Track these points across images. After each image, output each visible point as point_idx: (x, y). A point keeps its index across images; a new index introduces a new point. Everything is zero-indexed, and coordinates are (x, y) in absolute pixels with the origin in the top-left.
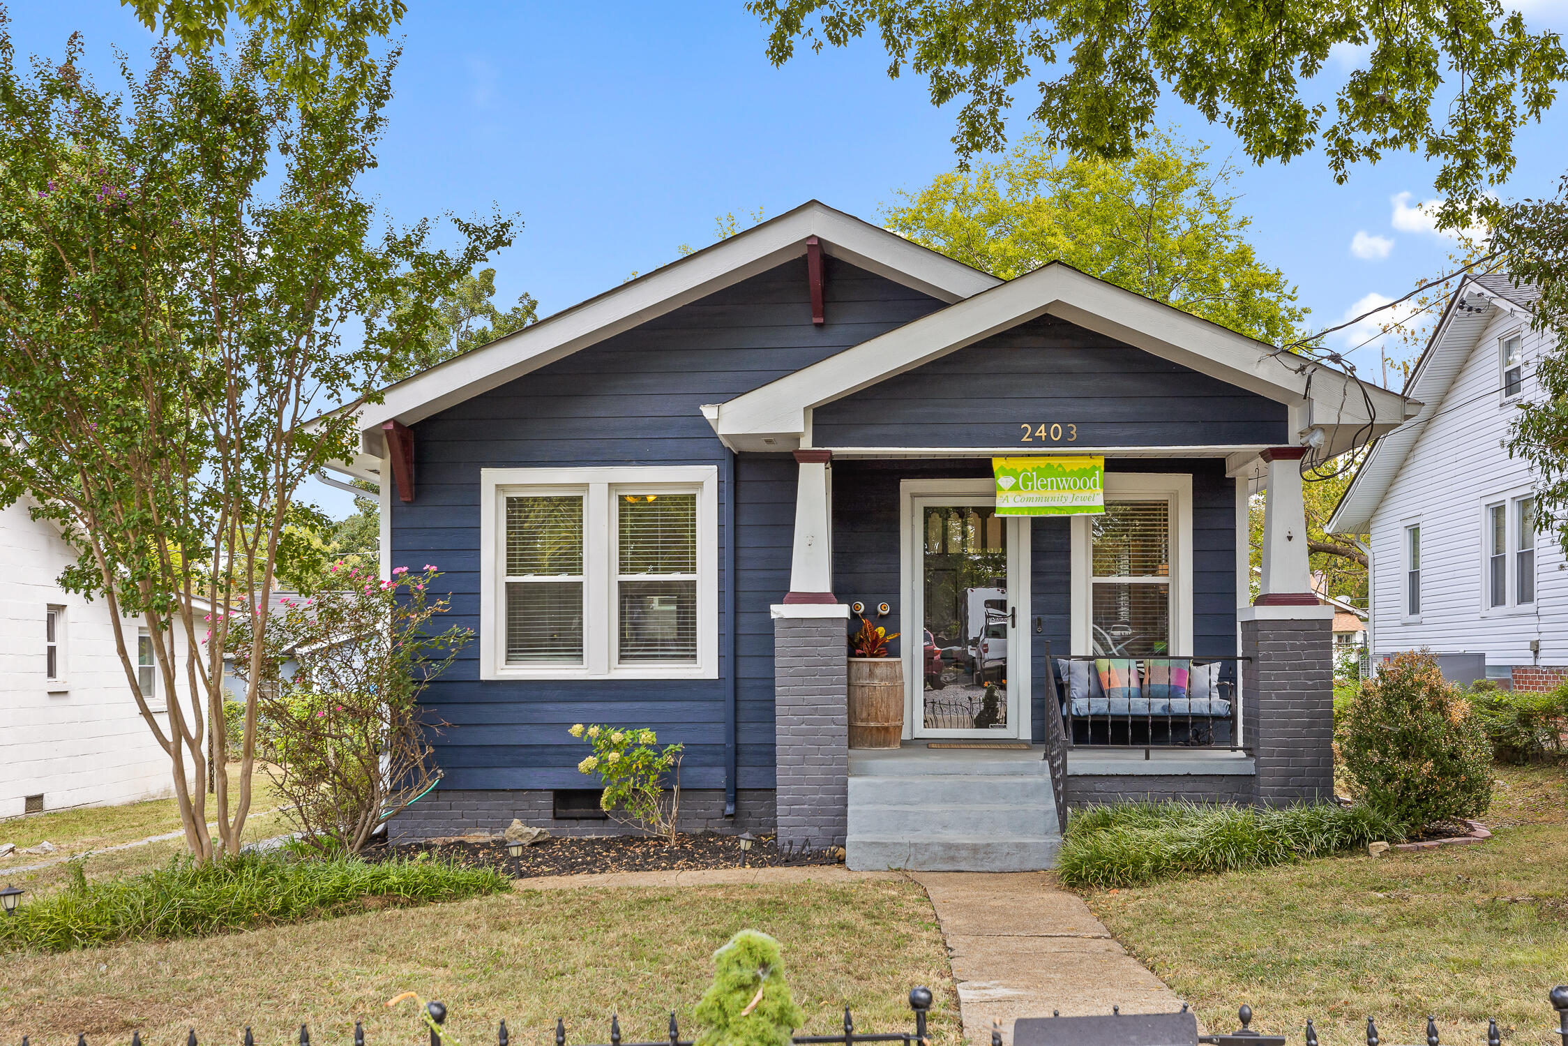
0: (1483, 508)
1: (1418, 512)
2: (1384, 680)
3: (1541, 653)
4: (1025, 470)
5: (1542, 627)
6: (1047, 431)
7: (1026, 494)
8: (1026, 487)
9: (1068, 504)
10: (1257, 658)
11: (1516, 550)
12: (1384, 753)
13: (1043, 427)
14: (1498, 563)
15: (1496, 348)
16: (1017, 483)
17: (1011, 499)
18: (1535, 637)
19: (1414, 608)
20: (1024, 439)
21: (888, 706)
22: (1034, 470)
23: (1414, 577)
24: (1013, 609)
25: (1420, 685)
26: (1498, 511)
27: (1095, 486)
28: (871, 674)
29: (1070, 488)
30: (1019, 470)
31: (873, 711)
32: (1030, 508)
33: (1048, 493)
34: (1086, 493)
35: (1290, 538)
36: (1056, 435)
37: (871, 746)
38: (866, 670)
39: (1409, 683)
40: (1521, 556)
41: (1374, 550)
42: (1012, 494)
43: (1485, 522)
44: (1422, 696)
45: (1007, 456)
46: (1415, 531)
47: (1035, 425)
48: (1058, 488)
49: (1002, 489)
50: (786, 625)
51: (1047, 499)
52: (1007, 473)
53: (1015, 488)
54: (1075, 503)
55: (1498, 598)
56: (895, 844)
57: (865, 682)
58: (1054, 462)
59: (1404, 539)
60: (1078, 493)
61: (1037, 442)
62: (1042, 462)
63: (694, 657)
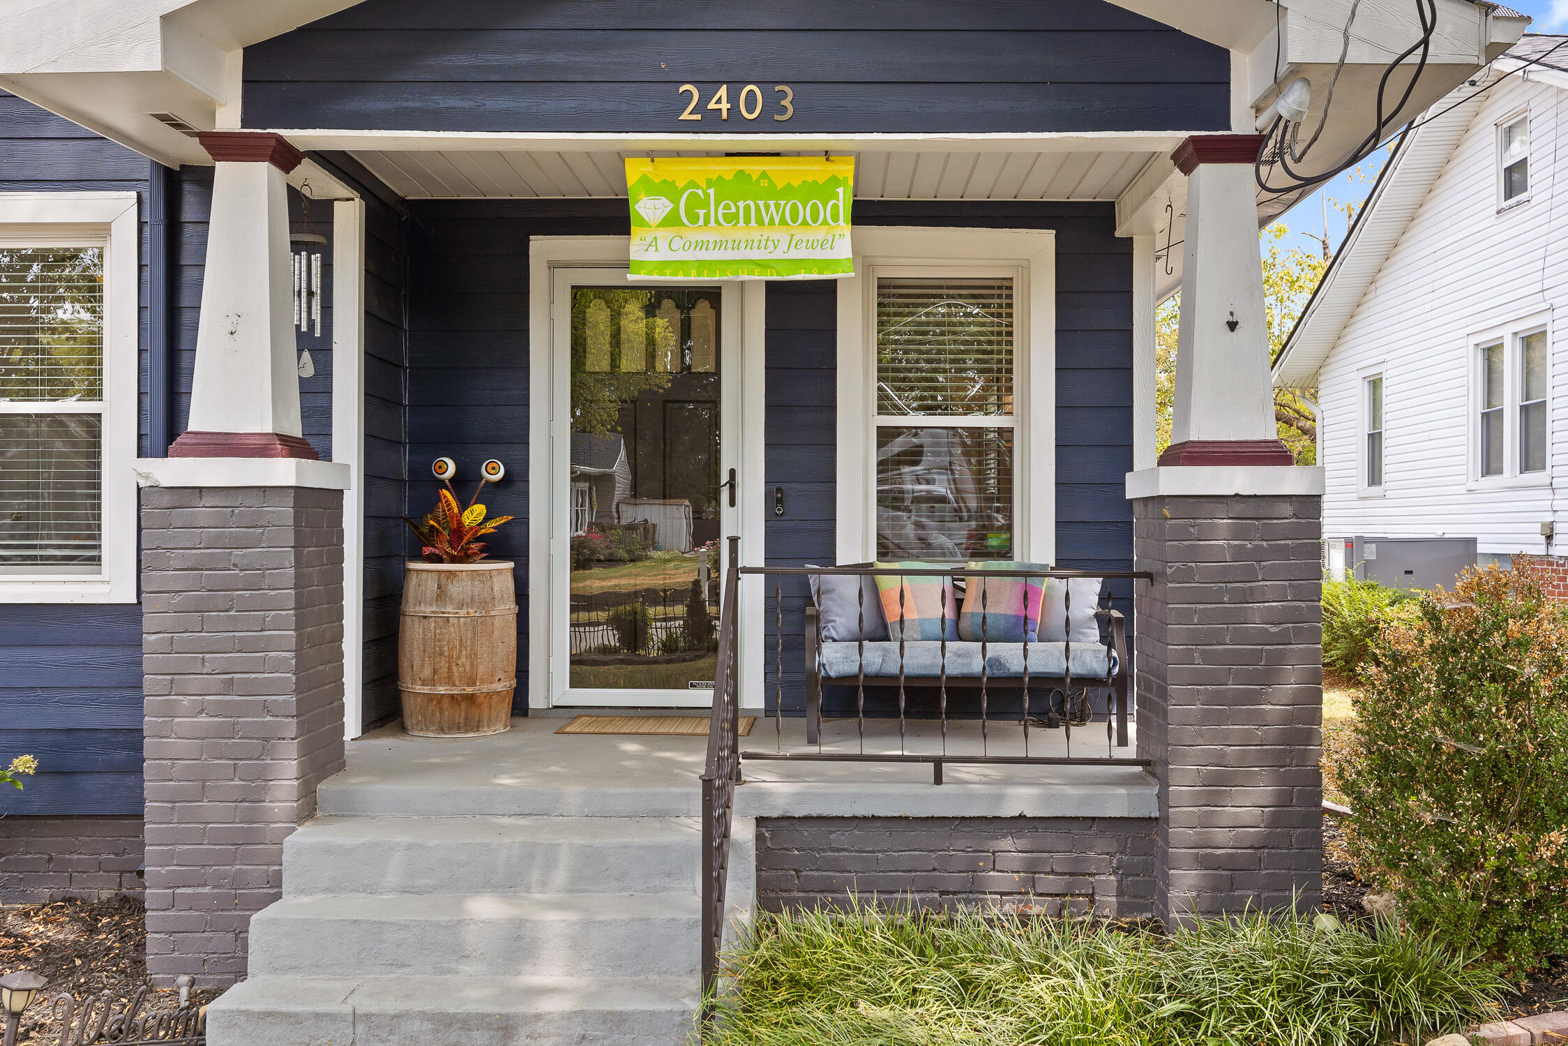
0: (1472, 348)
1: (1381, 358)
2: (1437, 629)
3: (1556, 539)
4: (692, 184)
5: (1558, 504)
6: (733, 99)
7: (694, 234)
8: (693, 219)
9: (779, 254)
10: (1163, 574)
11: (1519, 402)
12: (1447, 801)
13: (723, 91)
14: (1491, 421)
15: (1492, 138)
16: (675, 210)
17: (662, 244)
18: (1549, 518)
19: (1375, 477)
20: (685, 116)
21: (473, 656)
22: (710, 183)
23: (1375, 440)
24: (732, 473)
25: (1523, 645)
26: (1491, 353)
27: (835, 218)
28: (441, 595)
29: (783, 222)
30: (680, 184)
31: (443, 664)
32: (701, 264)
33: (739, 232)
34: (817, 233)
35: (1232, 326)
36: (751, 108)
37: (442, 730)
38: (432, 586)
39: (1497, 639)
40: (1525, 410)
41: (1323, 407)
42: (664, 234)
43: (1474, 368)
44: (1530, 671)
45: (652, 154)
46: (1375, 384)
47: (708, 86)
48: (760, 222)
49: (643, 223)
50: (166, 500)
51: (736, 245)
52: (654, 190)
53: (672, 220)
54: (794, 254)
55: (1491, 465)
56: (318, 1016)
57: (427, 609)
58: (753, 166)
59: (1362, 394)
60: (801, 234)
61: (711, 123)
62: (729, 168)
63: (96, 560)
